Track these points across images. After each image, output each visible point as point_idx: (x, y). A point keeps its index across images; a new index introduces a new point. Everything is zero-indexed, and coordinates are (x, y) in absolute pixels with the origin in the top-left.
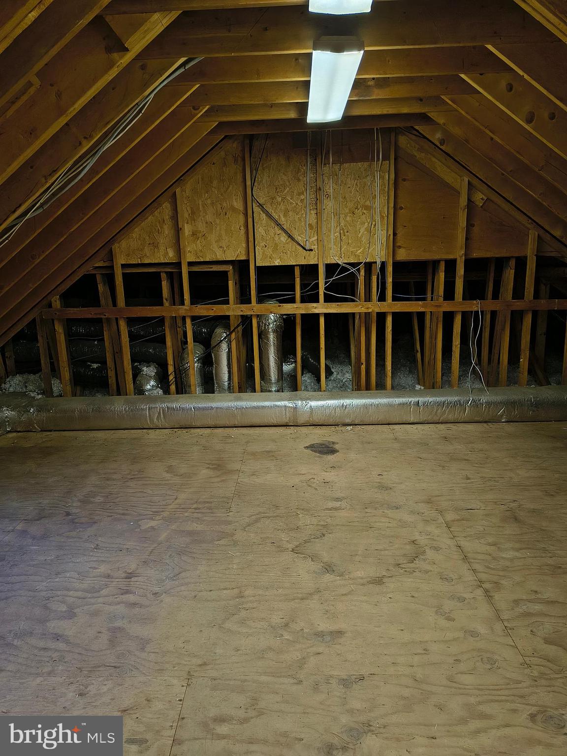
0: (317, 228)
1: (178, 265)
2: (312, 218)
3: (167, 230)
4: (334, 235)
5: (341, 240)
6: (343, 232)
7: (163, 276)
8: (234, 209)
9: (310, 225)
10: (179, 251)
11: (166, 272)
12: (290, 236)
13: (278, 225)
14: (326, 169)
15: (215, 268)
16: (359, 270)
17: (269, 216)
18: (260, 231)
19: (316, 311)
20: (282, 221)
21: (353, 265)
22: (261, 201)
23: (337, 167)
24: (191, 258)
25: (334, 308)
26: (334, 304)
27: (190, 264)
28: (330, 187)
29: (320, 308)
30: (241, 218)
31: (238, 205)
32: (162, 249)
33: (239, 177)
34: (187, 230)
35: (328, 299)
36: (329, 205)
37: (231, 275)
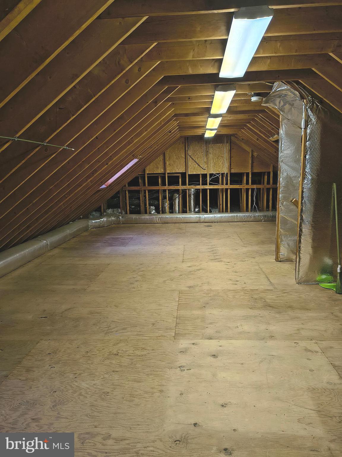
0: (207, 163)
1: (165, 174)
2: (205, 160)
3: (161, 163)
4: (212, 165)
5: (214, 166)
6: (215, 164)
7: (160, 177)
8: (182, 157)
9: (205, 162)
10: (165, 169)
11: (161, 176)
12: (199, 165)
13: (195, 162)
14: (210, 145)
15: (175, 175)
16: (220, 175)
17: (192, 159)
18: (190, 163)
19: (207, 188)
20: (197, 160)
21: (218, 174)
22: (190, 155)
23: (213, 145)
24: (168, 172)
25: (212, 187)
26: (212, 186)
27: (168, 173)
28: (211, 151)
29: (208, 187)
30: (184, 160)
31: (184, 156)
32: (160, 169)
33: (184, 148)
34: (167, 163)
35: (210, 184)
36: (211, 156)
37: (180, 177)
